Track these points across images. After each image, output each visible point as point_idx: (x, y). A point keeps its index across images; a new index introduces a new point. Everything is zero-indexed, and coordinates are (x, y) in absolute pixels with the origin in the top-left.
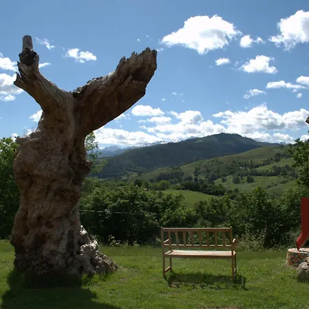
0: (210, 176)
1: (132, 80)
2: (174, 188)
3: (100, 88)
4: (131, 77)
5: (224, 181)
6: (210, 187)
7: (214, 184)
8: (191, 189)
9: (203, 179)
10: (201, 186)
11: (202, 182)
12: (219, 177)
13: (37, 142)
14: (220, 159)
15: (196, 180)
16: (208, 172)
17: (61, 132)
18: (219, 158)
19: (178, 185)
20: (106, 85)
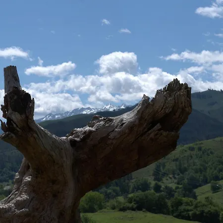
0: (186, 181)
1: (159, 130)
2: (114, 208)
3: (111, 136)
4: (158, 126)
5: (215, 189)
6: (187, 204)
7: (195, 197)
8: (150, 209)
9: (173, 186)
10: (169, 203)
11: (170, 192)
12: (206, 182)
13: (27, 215)
14: (207, 144)
15: (157, 188)
16: (183, 171)
17: (55, 196)
18: (205, 142)
19: (121, 199)
20: (122, 134)
